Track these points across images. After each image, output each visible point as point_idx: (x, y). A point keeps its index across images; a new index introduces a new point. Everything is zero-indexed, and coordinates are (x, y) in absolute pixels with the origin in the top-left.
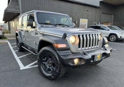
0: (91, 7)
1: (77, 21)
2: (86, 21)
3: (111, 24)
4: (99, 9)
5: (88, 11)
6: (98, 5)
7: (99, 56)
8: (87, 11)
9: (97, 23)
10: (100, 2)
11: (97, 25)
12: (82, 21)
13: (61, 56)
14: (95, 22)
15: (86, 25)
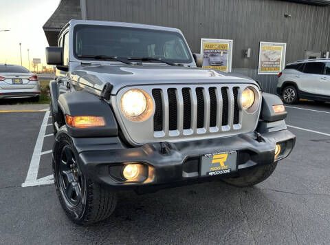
1: (249, 50)
2: (280, 49)
4: (326, 8)
5: (287, 19)
7: (225, 160)
8: (286, 16)
9: (319, 54)
11: (318, 60)
12: (269, 48)
13: (80, 155)
14: (312, 49)
15: (279, 59)
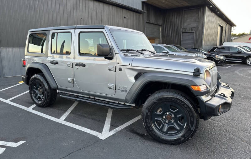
0: (130, 11)
3: (159, 40)
4: (141, 14)
6: (139, 7)
10: (143, 2)
13: (206, 104)
